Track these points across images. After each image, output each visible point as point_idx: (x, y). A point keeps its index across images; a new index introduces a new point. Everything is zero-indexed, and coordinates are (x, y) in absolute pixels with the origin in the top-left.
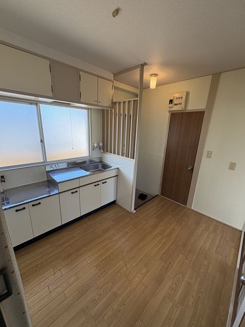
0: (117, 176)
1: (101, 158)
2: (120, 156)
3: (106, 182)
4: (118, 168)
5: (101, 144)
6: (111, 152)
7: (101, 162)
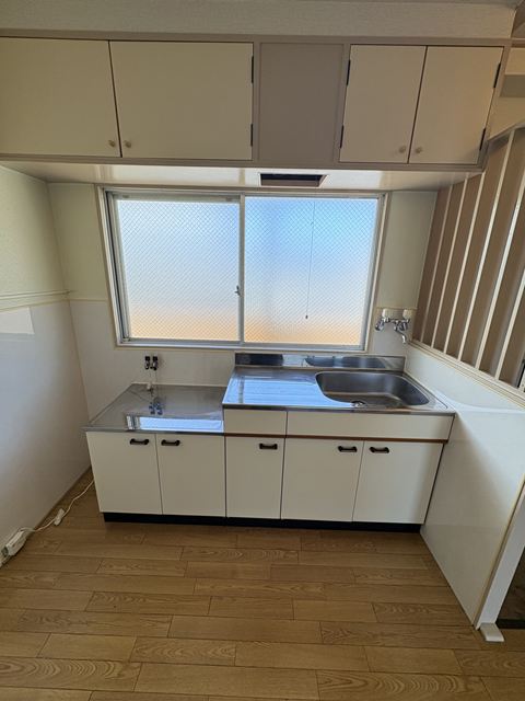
0: (445, 442)
1: (404, 358)
2: (475, 370)
3: (386, 450)
4: (453, 415)
5: (407, 314)
6: (440, 347)
7: (401, 372)
